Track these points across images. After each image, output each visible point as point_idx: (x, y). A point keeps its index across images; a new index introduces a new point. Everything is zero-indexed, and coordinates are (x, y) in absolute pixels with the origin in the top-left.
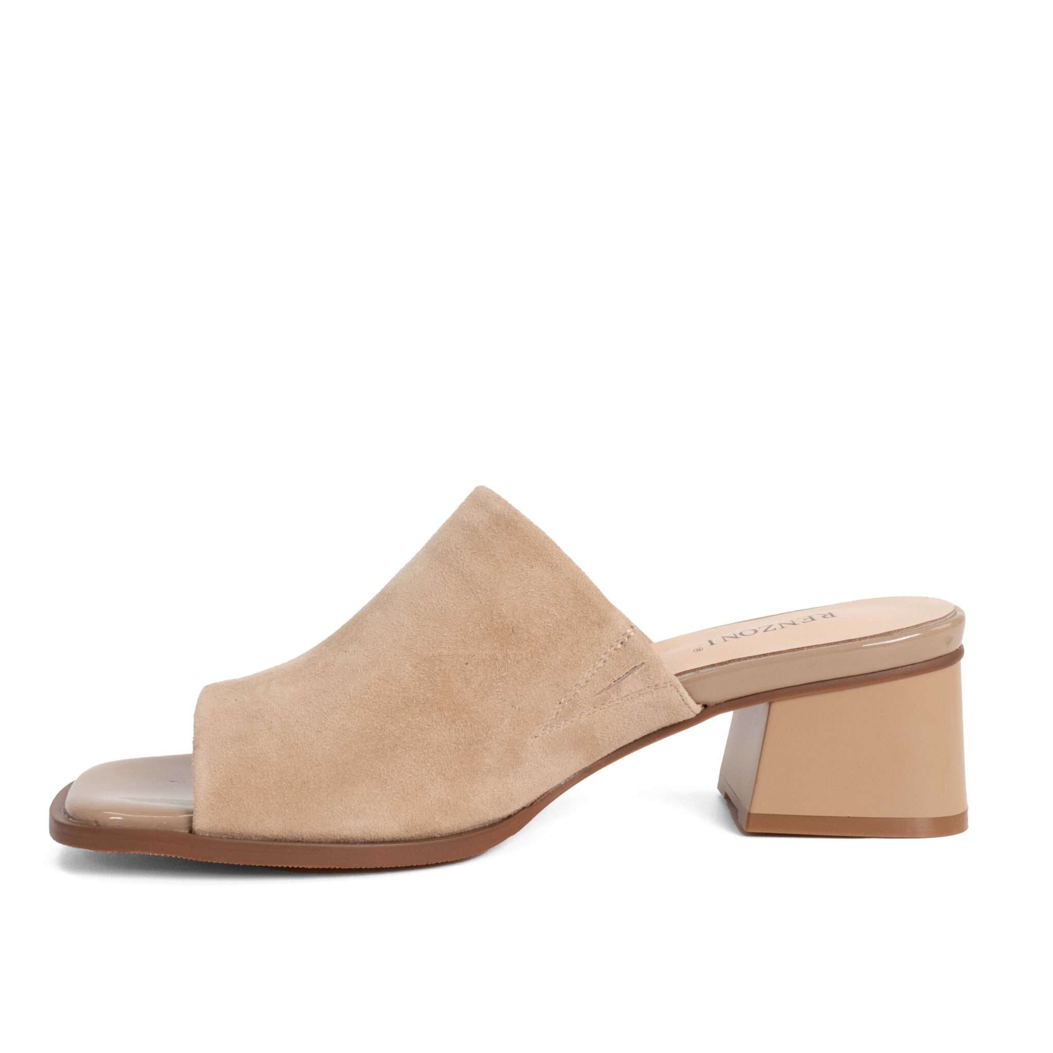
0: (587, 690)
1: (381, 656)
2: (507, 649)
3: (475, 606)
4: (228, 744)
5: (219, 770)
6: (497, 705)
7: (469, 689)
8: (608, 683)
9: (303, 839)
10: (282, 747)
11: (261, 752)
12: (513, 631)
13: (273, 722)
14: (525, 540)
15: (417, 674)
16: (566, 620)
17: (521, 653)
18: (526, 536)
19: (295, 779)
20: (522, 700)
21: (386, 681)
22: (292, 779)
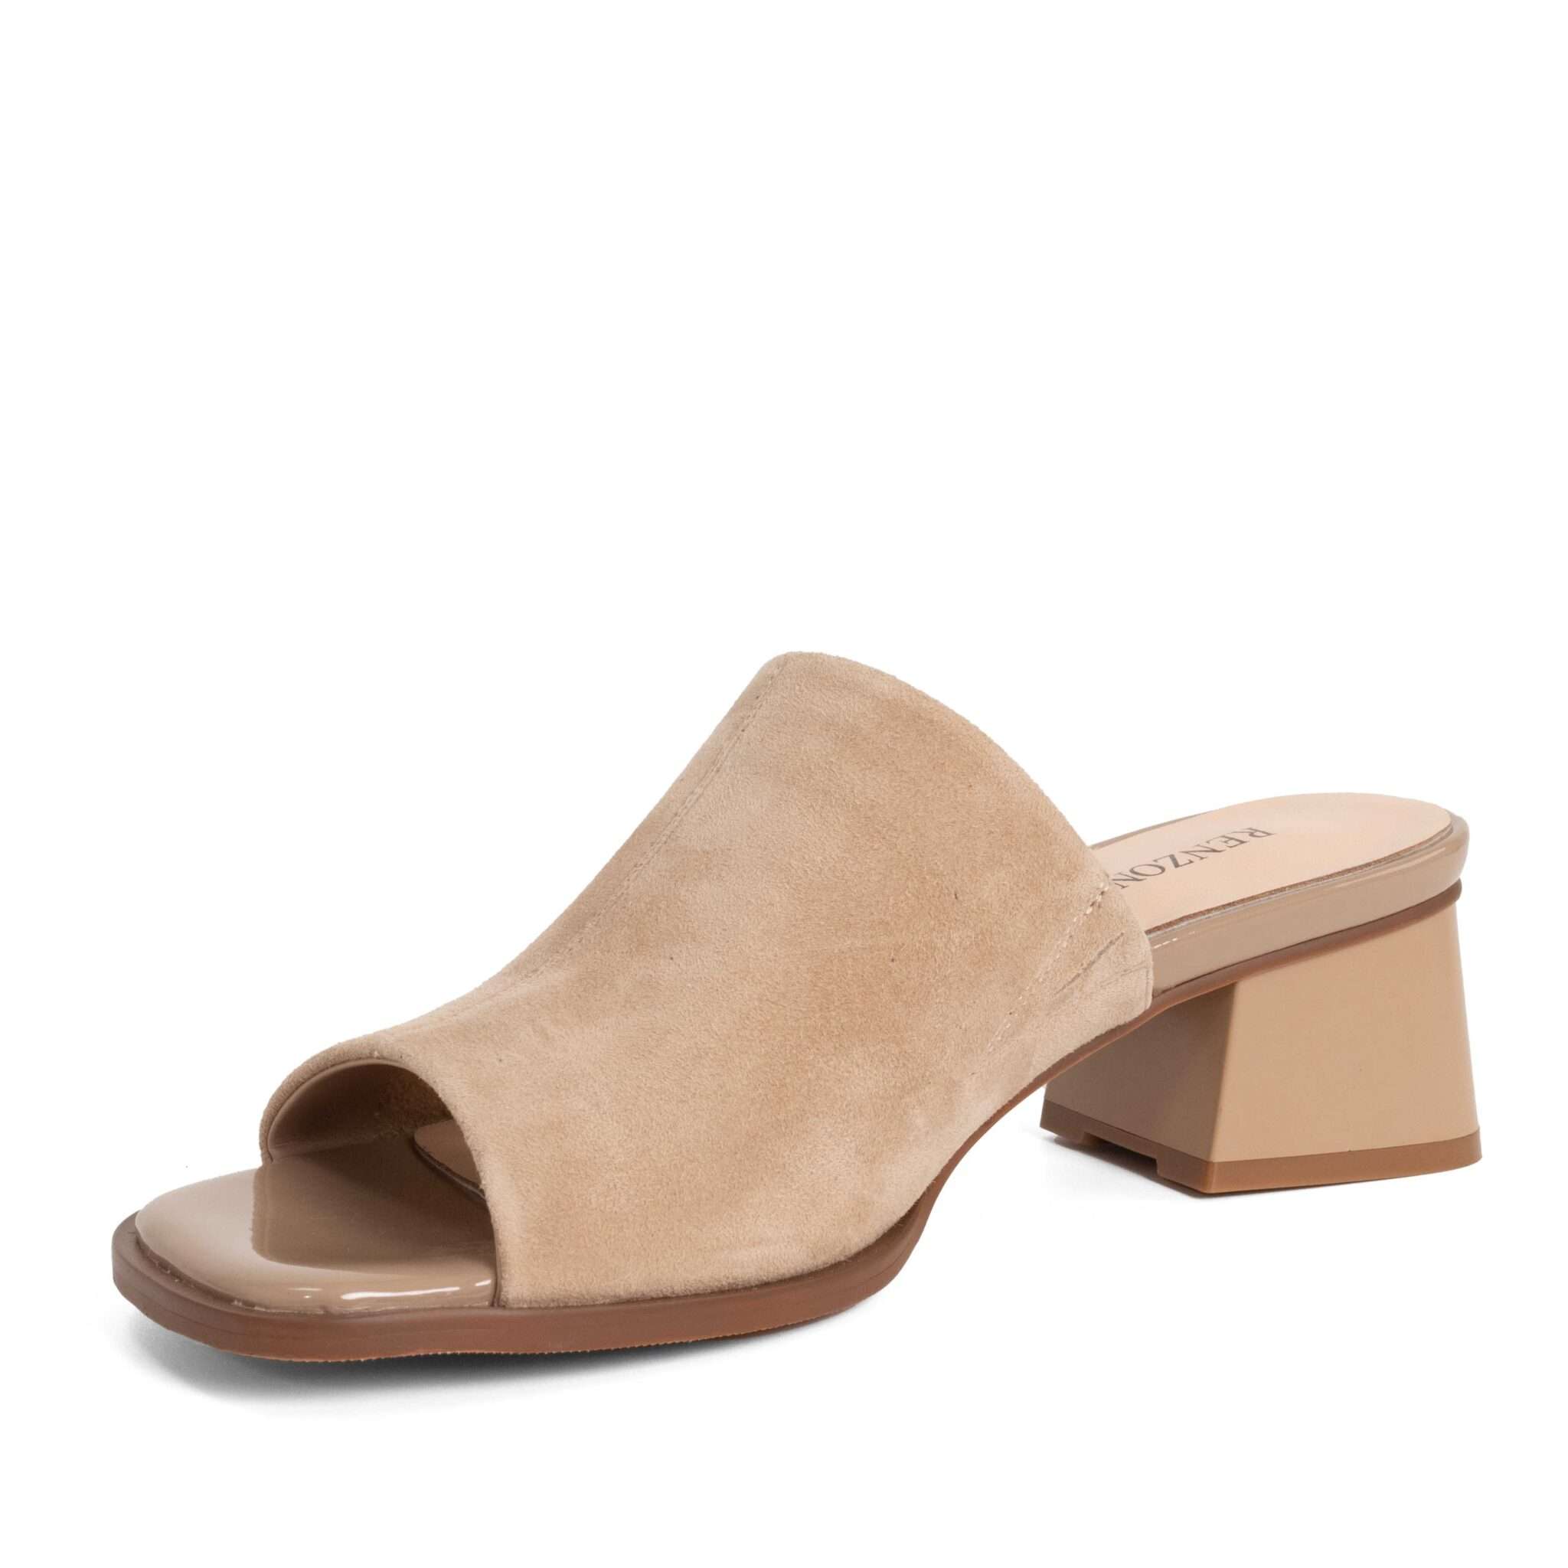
0: (1046, 988)
1: (751, 960)
2: (949, 929)
3: (892, 859)
4: (536, 1139)
5: (533, 1187)
6: (937, 1026)
7: (900, 1003)
8: (1076, 972)
9: (673, 1293)
10: (628, 1136)
11: (596, 1148)
12: (956, 898)
13: (599, 1094)
14: (951, 741)
15: (821, 985)
16: (1025, 871)
17: (969, 934)
18: (951, 734)
19: (659, 1190)
20: (969, 1013)
21: (773, 1003)
22: (654, 1189)
